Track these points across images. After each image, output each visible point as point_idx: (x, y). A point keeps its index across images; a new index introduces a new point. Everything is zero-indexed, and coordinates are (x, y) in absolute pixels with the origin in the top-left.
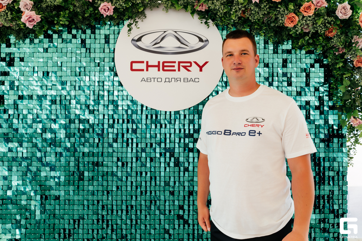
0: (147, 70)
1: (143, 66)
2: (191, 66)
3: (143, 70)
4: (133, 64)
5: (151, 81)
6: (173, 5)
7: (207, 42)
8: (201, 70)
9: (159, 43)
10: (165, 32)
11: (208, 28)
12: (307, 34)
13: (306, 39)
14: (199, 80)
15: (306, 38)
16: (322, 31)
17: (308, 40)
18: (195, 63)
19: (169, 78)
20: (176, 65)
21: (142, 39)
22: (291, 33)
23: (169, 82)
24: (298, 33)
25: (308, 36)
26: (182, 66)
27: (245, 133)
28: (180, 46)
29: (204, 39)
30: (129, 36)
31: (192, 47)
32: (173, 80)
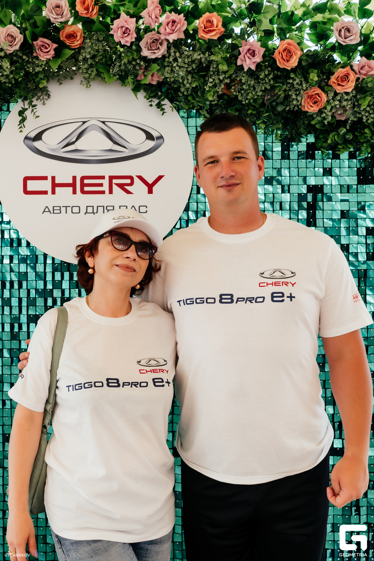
0: (53, 192)
1: (46, 185)
2: (132, 184)
3: (45, 193)
4: (29, 182)
5: (60, 213)
6: (99, 74)
7: (160, 141)
8: (150, 191)
9: (73, 143)
10: (84, 122)
11: (163, 114)
12: (343, 123)
13: (342, 133)
14: (147, 209)
15: (341, 131)
16: (370, 119)
17: (344, 135)
18: (140, 178)
19: (93, 207)
20: (106, 182)
21: (44, 136)
22: (313, 123)
23: (93, 213)
24: (326, 122)
25: (345, 127)
26: (117, 184)
27: (264, 298)
28: (112, 149)
29: (155, 134)
30: (21, 131)
31: (134, 150)
32: (101, 209)
